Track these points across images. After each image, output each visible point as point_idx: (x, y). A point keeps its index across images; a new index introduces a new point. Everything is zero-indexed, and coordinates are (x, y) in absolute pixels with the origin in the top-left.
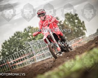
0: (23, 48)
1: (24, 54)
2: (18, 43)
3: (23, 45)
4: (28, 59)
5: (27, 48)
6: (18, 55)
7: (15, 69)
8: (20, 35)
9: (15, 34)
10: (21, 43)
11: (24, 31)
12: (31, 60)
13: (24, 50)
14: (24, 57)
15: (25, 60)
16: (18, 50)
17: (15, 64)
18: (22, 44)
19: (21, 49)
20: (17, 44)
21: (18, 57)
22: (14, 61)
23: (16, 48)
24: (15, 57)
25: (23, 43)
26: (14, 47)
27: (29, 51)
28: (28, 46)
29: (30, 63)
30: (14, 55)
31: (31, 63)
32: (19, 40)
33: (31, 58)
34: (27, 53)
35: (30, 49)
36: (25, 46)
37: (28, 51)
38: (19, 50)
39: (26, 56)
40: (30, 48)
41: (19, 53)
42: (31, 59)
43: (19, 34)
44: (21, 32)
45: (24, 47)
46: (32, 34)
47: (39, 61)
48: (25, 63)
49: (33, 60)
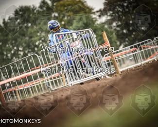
0: (36, 49)
1: (38, 65)
2: (24, 35)
3: (36, 41)
4: (46, 78)
6: (23, 67)
7: (11, 100)
8: (29, 16)
10: (31, 37)
12: (53, 80)
13: (39, 55)
14: (37, 71)
15: (40, 80)
16: (22, 53)
17: (13, 89)
18: (33, 39)
19: (29, 52)
20: (22, 39)
21: (21, 71)
22: (12, 82)
23: (18, 47)
24: (16, 71)
25: (37, 36)
26: (13, 47)
27: (50, 57)
29: (51, 87)
30: (13, 65)
31: (54, 87)
32: (27, 27)
33: (53, 76)
34: (46, 63)
37: (48, 58)
38: (25, 55)
41: (24, 61)
42: (54, 78)
44: (32, 7)
45: (37, 46)
46: (59, 14)
47: (73, 84)
48: (37, 86)
49: (56, 81)
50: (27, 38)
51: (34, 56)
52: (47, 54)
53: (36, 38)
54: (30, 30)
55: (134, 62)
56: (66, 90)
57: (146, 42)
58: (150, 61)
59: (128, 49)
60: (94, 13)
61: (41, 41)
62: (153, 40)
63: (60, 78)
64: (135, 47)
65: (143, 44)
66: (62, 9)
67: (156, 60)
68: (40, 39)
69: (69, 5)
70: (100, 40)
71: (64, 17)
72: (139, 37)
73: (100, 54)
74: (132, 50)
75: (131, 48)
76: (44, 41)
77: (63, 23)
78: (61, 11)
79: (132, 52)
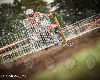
2: (4, 22)
11: (14, 3)
12: (25, 49)
13: (15, 34)
15: (17, 49)
16: (4, 33)
20: (3, 24)
25: (13, 22)
28: (20, 27)
29: (24, 53)
34: (19, 39)
35: (24, 31)
36: (16, 27)
39: (17, 42)
40: (24, 29)
47: (38, 51)
49: (26, 49)
53: (12, 23)
55: (75, 34)
56: (34, 54)
57: (82, 21)
58: (85, 33)
59: (71, 26)
60: (48, 5)
61: (15, 25)
62: (86, 20)
63: (29, 47)
64: (75, 25)
65: (80, 22)
67: (89, 32)
70: (53, 22)
72: (78, 19)
74: (73, 27)
75: (73, 25)
79: (74, 28)
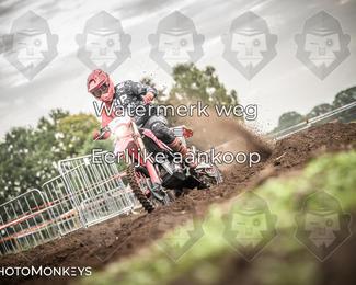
0: (37, 182)
1: (41, 203)
3: (36, 172)
4: (53, 220)
5: (49, 184)
6: (21, 208)
7: (9, 252)
8: (25, 140)
9: (8, 137)
10: (29, 167)
17: (10, 237)
18: (32, 169)
19: (28, 187)
21: (19, 213)
22: (8, 228)
23: (13, 182)
24: (12, 213)
26: (7, 181)
27: (56, 192)
30: (8, 206)
31: (64, 231)
32: (23, 154)
33: (62, 216)
37: (53, 193)
38: (23, 191)
41: (22, 200)
42: (64, 218)
43: (21, 138)
44: (28, 128)
45: (39, 179)
46: (65, 135)
48: (42, 232)
50: (24, 169)
51: (35, 193)
52: (51, 188)
54: (27, 158)
66: (68, 127)
68: (42, 169)
69: (77, 122)
71: (71, 137)
73: (122, 184)
76: (48, 171)
77: (71, 146)
78: (68, 130)
